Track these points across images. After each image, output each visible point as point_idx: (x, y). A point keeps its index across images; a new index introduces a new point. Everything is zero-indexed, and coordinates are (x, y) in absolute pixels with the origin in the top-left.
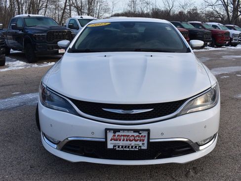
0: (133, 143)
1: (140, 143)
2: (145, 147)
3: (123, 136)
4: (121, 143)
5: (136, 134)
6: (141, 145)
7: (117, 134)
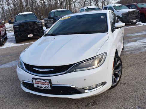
0: (44, 86)
1: (47, 86)
2: (50, 88)
3: (40, 82)
4: (40, 85)
5: (44, 81)
6: (48, 87)
7: (37, 81)
